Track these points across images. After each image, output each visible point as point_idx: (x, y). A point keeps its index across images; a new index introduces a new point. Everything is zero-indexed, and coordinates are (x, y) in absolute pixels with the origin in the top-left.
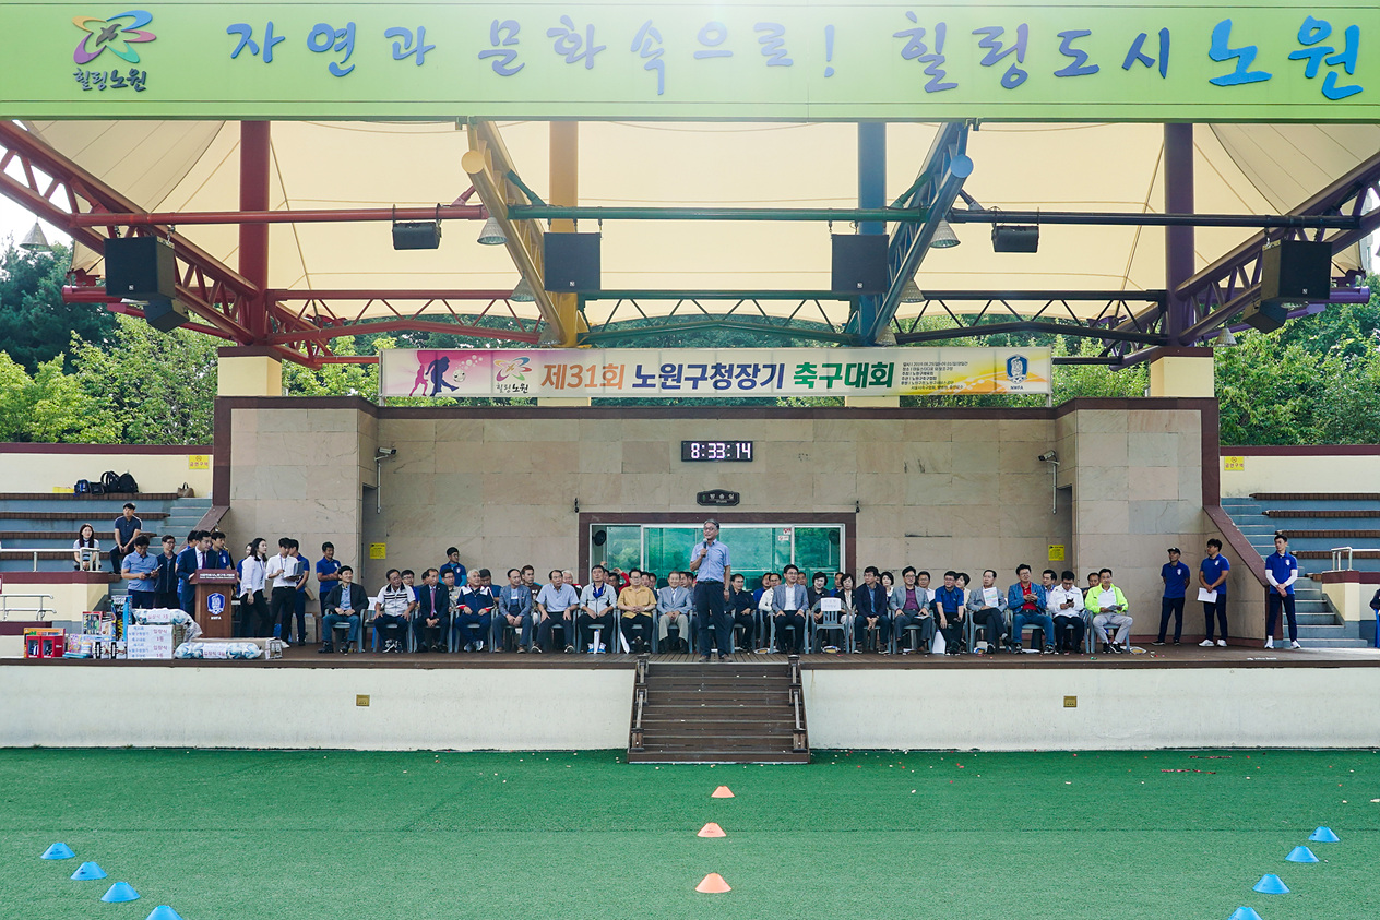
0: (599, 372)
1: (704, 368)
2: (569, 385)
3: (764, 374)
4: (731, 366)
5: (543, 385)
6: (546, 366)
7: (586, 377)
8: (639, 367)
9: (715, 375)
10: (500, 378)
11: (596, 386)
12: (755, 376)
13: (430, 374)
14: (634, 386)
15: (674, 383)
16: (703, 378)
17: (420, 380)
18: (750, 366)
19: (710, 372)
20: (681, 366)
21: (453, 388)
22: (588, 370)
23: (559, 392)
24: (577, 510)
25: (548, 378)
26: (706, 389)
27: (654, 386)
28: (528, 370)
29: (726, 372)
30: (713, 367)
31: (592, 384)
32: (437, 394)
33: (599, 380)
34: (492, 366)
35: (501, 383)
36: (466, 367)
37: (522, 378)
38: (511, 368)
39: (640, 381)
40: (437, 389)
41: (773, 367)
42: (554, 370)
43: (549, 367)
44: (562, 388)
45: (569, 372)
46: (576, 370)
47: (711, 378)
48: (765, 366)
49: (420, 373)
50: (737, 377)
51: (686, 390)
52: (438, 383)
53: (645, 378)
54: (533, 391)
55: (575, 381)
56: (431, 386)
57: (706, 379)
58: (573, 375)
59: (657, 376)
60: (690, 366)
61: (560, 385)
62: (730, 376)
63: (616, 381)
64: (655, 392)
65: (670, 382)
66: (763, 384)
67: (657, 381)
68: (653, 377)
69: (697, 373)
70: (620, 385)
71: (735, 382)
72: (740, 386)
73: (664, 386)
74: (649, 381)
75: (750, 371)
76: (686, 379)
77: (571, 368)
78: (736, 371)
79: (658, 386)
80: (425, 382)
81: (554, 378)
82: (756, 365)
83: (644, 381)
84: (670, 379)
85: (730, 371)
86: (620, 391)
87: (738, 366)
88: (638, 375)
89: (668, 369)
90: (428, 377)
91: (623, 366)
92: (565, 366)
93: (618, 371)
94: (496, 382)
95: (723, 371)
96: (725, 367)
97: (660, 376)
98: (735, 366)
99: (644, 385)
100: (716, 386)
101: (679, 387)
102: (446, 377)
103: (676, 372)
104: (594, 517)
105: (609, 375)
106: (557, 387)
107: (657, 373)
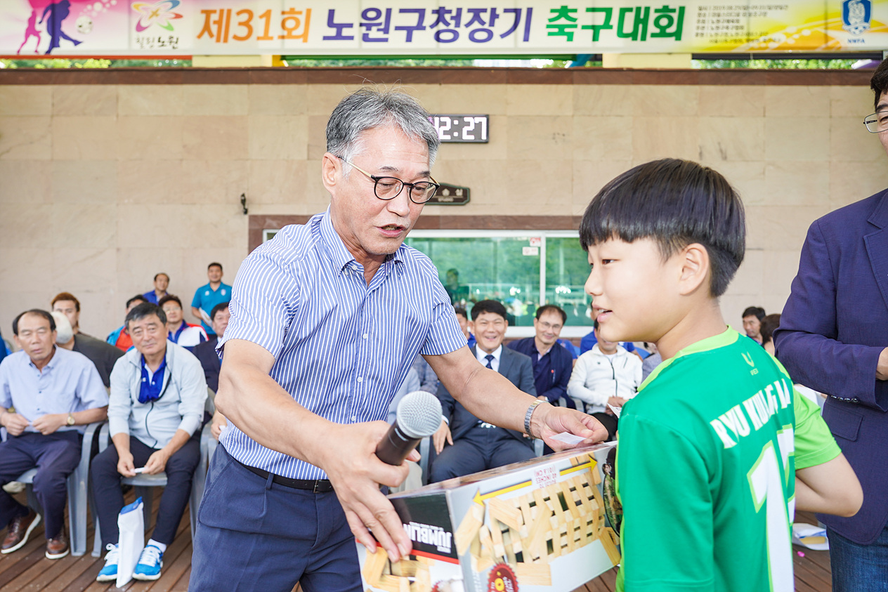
0: (276, 19)
1: (421, 12)
2: (236, 37)
3: (505, 21)
4: (459, 11)
5: (200, 36)
6: (203, 12)
7: (258, 25)
8: (331, 13)
9: (437, 23)
10: (140, 28)
11: (271, 38)
12: (492, 24)
13: (44, 24)
14: (325, 38)
15: (381, 35)
16: (420, 27)
17: (31, 31)
18: (485, 10)
19: (430, 18)
20: (389, 11)
21: (76, 43)
22: (261, 17)
23: (221, 48)
24: (246, 212)
25: (206, 28)
26: (424, 43)
27: (351, 38)
28: (178, 16)
29: (452, 18)
30: (434, 12)
31: (266, 37)
32: (55, 52)
33: (275, 30)
34: (130, 11)
35: (142, 34)
36: (94, 14)
37: (170, 28)
38: (155, 14)
39: (333, 32)
40: (54, 44)
41: (517, 12)
42: (214, 17)
43: (208, 13)
44: (226, 40)
45: (235, 20)
46: (244, 17)
47: (432, 27)
48: (506, 11)
49: (32, 21)
50: (468, 25)
51: (396, 44)
52: (56, 34)
53: (340, 27)
54: (184, 48)
55: (243, 31)
56: (46, 38)
57: (424, 28)
58: (240, 24)
59: (356, 25)
60: (402, 11)
61: (223, 37)
62: (458, 25)
63: (300, 31)
64: (354, 47)
65: (374, 33)
66: (503, 36)
67: (357, 32)
68: (350, 26)
69: (412, 19)
70: (305, 36)
71: (464, 32)
72: (472, 38)
73: (366, 38)
74: (346, 32)
75: (485, 17)
76: (398, 28)
77: (239, 13)
78: (466, 17)
79: (358, 37)
80: (37, 34)
81: (214, 28)
82: (493, 10)
83: (339, 30)
84: (374, 29)
85: (457, 18)
86: (305, 46)
87: (470, 11)
88: (331, 23)
89: (372, 14)
90: (42, 27)
91: (309, 11)
92: (229, 11)
93: (302, 18)
94: (135, 34)
95: (447, 17)
96: (450, 12)
97: (361, 25)
98: (464, 13)
99: (339, 36)
100: (437, 38)
101: (386, 40)
102: (67, 26)
103: (382, 19)
104: (269, 221)
105: (290, 24)
106: (218, 40)
107: (356, 19)
